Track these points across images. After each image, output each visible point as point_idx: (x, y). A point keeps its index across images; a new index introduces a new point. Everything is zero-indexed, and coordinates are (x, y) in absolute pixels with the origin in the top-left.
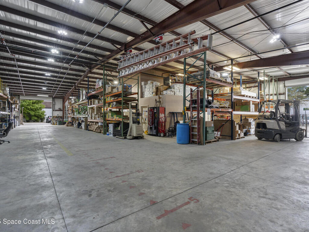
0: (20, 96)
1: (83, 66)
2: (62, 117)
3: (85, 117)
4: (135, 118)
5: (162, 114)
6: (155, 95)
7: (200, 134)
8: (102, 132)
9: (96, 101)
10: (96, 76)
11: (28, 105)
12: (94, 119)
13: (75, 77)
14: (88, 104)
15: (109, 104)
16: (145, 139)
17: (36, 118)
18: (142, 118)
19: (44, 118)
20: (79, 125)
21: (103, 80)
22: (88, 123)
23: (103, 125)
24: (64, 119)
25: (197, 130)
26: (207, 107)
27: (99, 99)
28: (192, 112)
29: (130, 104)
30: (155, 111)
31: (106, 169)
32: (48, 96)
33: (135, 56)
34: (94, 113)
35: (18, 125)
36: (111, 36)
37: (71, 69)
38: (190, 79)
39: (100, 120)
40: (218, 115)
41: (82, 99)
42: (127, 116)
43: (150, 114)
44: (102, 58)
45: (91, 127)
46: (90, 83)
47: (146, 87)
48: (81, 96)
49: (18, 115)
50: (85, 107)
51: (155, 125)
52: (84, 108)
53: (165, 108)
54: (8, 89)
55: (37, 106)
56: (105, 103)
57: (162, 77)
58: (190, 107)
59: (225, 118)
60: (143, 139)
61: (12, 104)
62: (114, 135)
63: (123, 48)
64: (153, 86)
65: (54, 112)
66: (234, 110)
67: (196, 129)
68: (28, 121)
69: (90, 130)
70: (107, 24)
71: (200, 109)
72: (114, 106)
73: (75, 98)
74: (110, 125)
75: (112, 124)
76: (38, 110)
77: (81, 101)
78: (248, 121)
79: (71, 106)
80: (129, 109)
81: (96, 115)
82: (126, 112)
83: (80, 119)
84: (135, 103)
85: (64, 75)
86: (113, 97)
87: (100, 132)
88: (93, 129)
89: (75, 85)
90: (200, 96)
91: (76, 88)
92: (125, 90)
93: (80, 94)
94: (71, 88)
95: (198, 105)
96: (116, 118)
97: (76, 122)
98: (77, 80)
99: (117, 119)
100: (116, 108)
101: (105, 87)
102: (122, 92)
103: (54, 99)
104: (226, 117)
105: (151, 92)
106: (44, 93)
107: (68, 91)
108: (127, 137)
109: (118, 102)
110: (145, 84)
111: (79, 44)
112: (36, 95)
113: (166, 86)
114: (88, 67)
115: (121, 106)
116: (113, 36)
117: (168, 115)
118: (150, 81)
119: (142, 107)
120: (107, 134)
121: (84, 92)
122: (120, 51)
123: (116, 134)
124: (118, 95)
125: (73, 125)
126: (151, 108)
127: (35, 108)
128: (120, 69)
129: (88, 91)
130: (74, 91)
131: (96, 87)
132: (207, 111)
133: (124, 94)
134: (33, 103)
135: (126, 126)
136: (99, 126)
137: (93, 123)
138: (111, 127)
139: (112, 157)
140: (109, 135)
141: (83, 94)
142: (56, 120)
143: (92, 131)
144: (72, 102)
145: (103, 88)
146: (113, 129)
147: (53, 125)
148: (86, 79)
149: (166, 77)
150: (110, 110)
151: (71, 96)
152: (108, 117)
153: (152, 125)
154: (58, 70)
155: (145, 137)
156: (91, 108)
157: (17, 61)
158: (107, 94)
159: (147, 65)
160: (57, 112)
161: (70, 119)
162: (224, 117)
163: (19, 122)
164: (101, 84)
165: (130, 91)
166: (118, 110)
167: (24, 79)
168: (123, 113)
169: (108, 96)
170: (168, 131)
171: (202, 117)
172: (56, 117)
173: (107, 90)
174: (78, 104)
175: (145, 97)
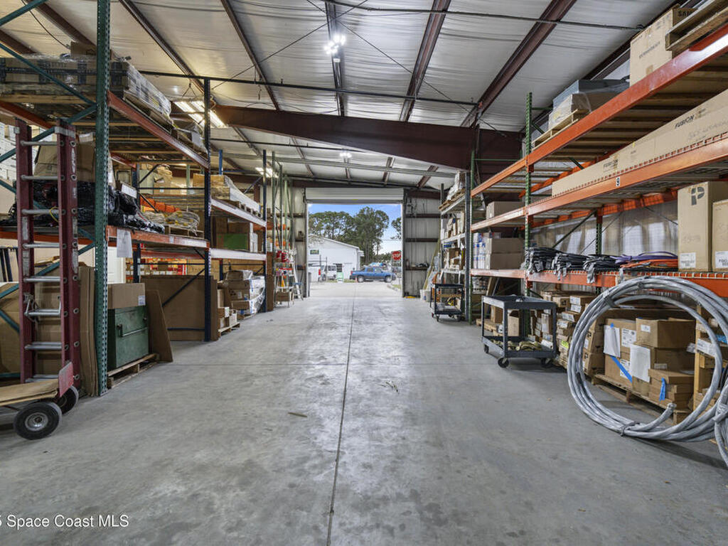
7: (79, 349)
25: (60, 329)
26: (115, 221)
28: (31, 241)
38: (15, 79)
40: (150, 261)
58: (14, 216)
59: (171, 269)
66: (214, 245)
67: (58, 323)
71: (75, 228)
78: (242, 277)
90: (78, 168)
95: (64, 207)
104: (175, 266)
132: (113, 242)
162: (169, 266)
171: (90, 268)
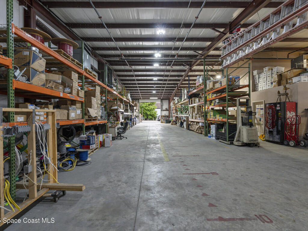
0: (140, 100)
1: (184, 65)
2: (168, 117)
3: (187, 117)
4: (246, 118)
5: (290, 112)
6: (277, 86)
8: (204, 133)
9: (197, 100)
10: (197, 73)
11: (145, 107)
12: (195, 119)
13: (177, 78)
14: (189, 103)
15: (211, 101)
16: (261, 147)
17: (151, 117)
18: (255, 118)
19: (156, 117)
20: (182, 124)
21: (204, 76)
22: (189, 123)
23: (204, 125)
24: (170, 118)
27: (200, 97)
29: (237, 101)
30: (278, 108)
31: (204, 195)
32: (157, 98)
33: (246, 32)
34: (195, 112)
35: (138, 122)
36: (212, 19)
37: (173, 71)
39: (201, 120)
41: (184, 98)
42: (234, 115)
43: (269, 113)
44: (202, 52)
45: (192, 126)
46: (190, 82)
47: (261, 76)
48: (183, 96)
49: (138, 115)
50: (187, 106)
51: (277, 128)
52: (185, 108)
53: (296, 104)
54: (129, 95)
55: (151, 107)
56: (206, 101)
57: (288, 58)
60: (259, 147)
61: (133, 106)
62: (217, 138)
63: (228, 30)
64: (272, 73)
65: (162, 112)
68: (146, 119)
69: (191, 130)
70: (204, 4)
72: (216, 104)
73: (178, 98)
74: (212, 126)
75: (215, 125)
76: (152, 110)
77: (182, 101)
79: (175, 106)
80: (236, 106)
81: (196, 114)
82: (231, 110)
83: (183, 119)
84: (245, 98)
85: (168, 78)
86: (215, 93)
87: (201, 133)
88: (194, 129)
89: (178, 86)
91: (179, 88)
92: (230, 84)
93: (182, 94)
94: (175, 89)
96: (219, 118)
97: (179, 121)
98: (179, 80)
99: (220, 120)
100: (219, 106)
101: (206, 83)
102: (226, 86)
103: (162, 100)
105: (270, 82)
106: (154, 95)
107: (172, 92)
108: (234, 143)
109: (221, 99)
110: (259, 74)
111: (177, 41)
112: (149, 98)
113: (297, 70)
114: (188, 65)
115: (226, 104)
116: (215, 18)
117: (303, 114)
118: (267, 68)
119: (255, 104)
120: (208, 136)
121: (186, 91)
122: (223, 34)
123: (219, 137)
124: (222, 91)
125: (176, 124)
126: (270, 104)
127: (150, 109)
128: (224, 56)
129: (189, 90)
130: (177, 92)
131: (197, 85)
133: (228, 88)
134: (149, 105)
135: (233, 128)
136: (199, 126)
137: (193, 123)
138: (213, 128)
139: (213, 173)
140: (210, 137)
141: (185, 93)
142: (164, 119)
143: (193, 131)
144: (176, 103)
145: (203, 84)
146: (216, 130)
147: (162, 124)
148: (187, 78)
149: (295, 58)
150: (212, 109)
151: (174, 96)
152: (209, 116)
153: (272, 128)
154: (162, 73)
155: (261, 145)
156: (192, 107)
157: (134, 72)
158: (208, 91)
159: (267, 39)
160: (165, 111)
161: (174, 118)
163: (139, 120)
164: (201, 81)
165: (237, 84)
166: (221, 108)
167: (140, 85)
168: (228, 111)
169: (209, 93)
170: (304, 138)
172: (164, 116)
173: (208, 86)
174: (180, 103)
175: (259, 90)
